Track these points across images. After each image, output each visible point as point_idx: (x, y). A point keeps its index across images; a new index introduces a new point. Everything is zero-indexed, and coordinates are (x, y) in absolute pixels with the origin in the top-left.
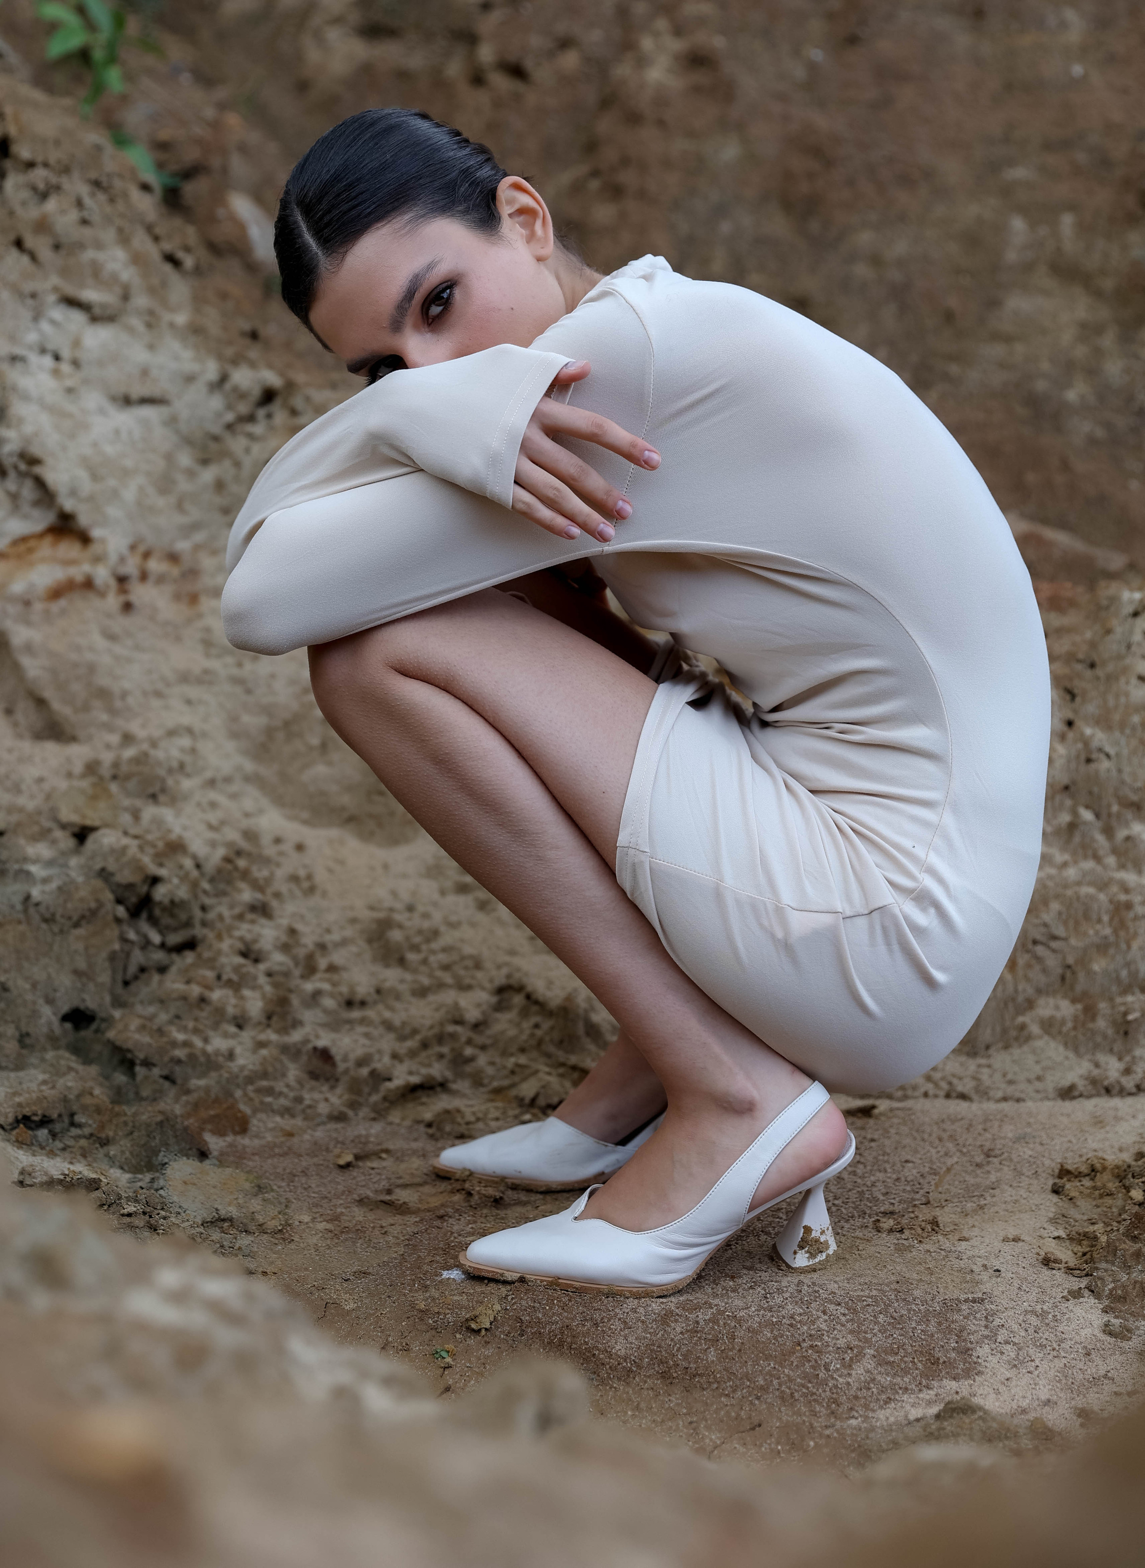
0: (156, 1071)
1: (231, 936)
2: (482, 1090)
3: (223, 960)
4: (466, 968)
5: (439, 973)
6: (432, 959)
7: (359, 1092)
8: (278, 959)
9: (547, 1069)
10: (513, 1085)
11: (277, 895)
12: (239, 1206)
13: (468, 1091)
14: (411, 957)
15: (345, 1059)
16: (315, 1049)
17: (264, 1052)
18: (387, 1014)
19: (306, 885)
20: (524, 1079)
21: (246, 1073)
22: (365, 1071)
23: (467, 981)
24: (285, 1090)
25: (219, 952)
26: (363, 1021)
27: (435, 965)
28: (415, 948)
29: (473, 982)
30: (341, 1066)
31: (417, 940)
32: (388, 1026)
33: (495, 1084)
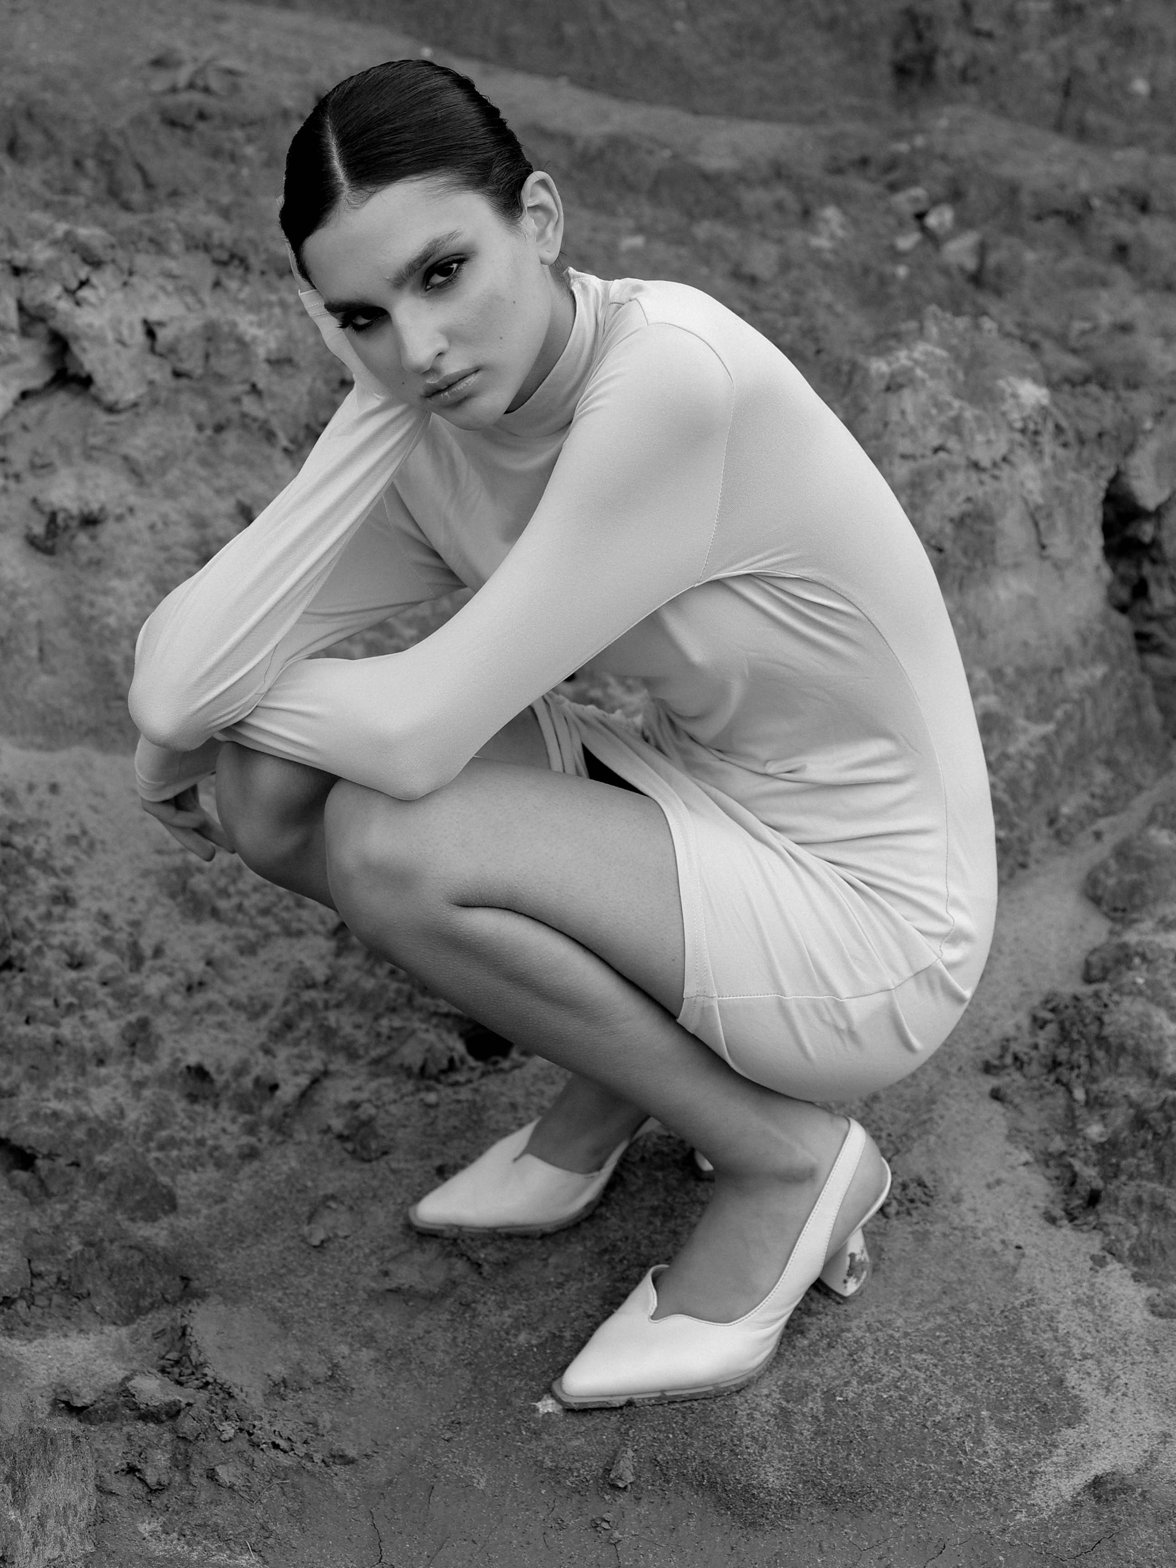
0: (62, 1162)
1: (51, 947)
2: (361, 1062)
3: (56, 981)
4: (287, 909)
5: (261, 921)
6: (247, 903)
7: (250, 1110)
8: (106, 958)
9: (424, 1026)
10: (392, 1052)
11: (68, 871)
12: (283, 1360)
13: (346, 1068)
14: (223, 904)
15: (220, 1070)
16: (188, 1068)
17: (147, 1093)
18: (231, 991)
19: (84, 842)
20: (403, 1043)
21: (142, 1129)
22: (247, 1082)
23: (295, 925)
24: (183, 1134)
25: (48, 973)
26: (211, 1007)
27: (253, 912)
28: (224, 893)
29: (303, 926)
30: (220, 1080)
31: (222, 882)
32: (235, 1004)
33: (374, 1053)
